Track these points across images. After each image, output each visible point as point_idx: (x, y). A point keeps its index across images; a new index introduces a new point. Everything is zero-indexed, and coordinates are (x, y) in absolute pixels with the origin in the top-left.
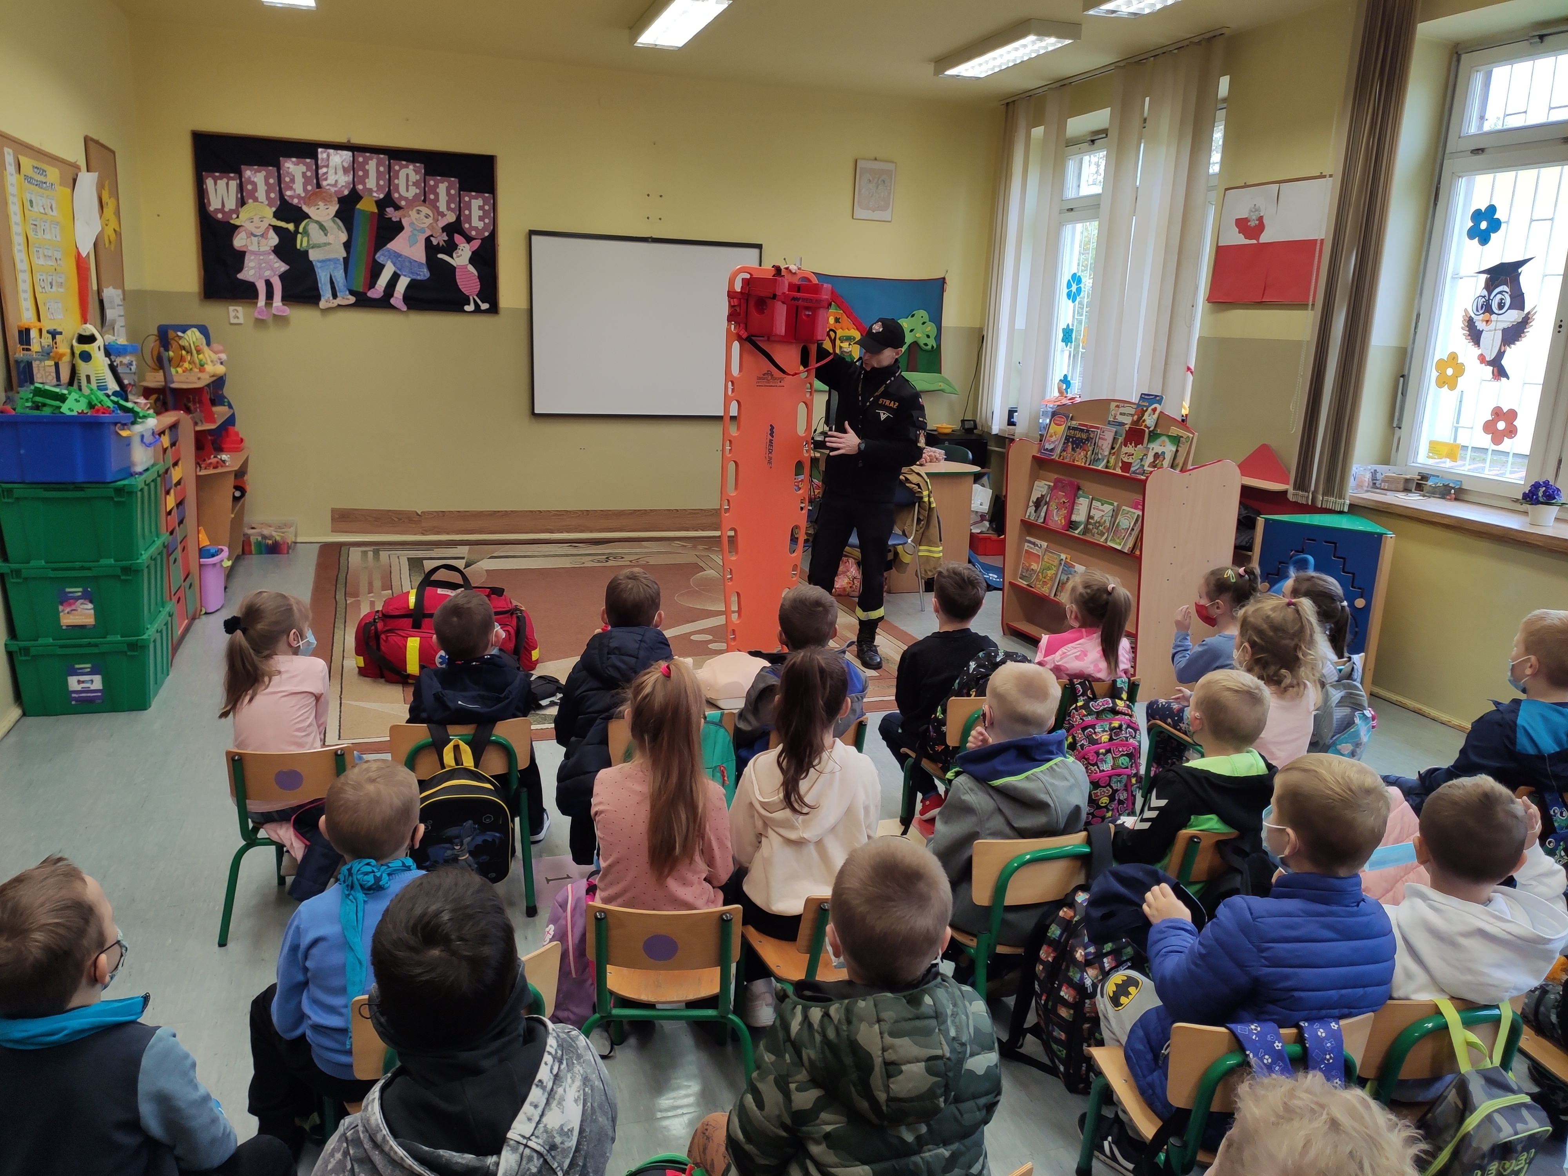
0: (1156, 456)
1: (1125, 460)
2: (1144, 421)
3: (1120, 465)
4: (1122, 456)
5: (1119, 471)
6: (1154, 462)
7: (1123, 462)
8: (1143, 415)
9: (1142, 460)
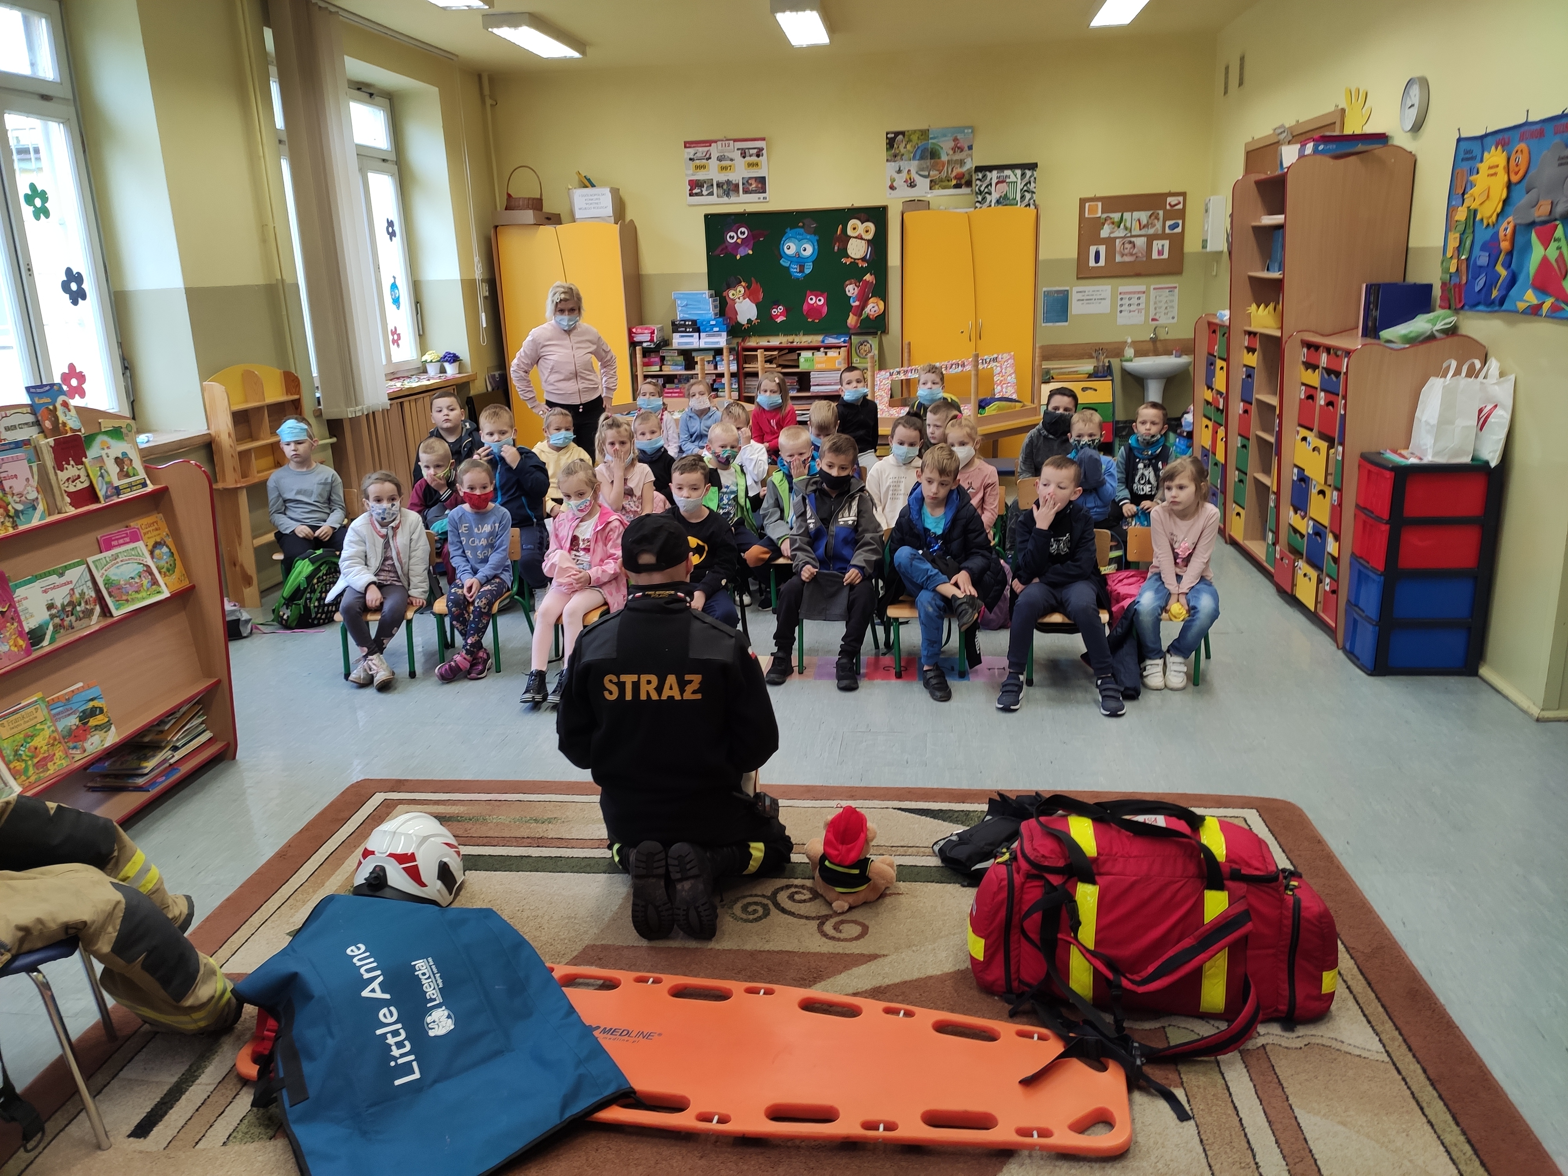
0: (118, 461)
1: (72, 489)
2: (64, 424)
3: (68, 500)
4: (63, 488)
5: (72, 511)
6: (122, 470)
7: (69, 494)
8: (57, 418)
9: (102, 476)
